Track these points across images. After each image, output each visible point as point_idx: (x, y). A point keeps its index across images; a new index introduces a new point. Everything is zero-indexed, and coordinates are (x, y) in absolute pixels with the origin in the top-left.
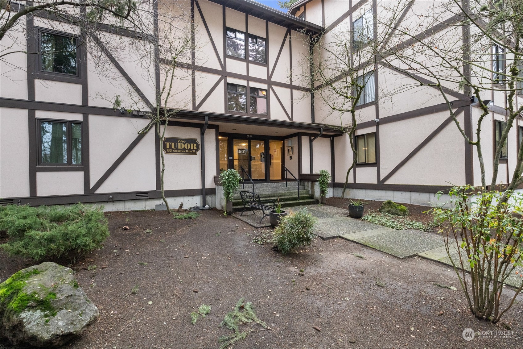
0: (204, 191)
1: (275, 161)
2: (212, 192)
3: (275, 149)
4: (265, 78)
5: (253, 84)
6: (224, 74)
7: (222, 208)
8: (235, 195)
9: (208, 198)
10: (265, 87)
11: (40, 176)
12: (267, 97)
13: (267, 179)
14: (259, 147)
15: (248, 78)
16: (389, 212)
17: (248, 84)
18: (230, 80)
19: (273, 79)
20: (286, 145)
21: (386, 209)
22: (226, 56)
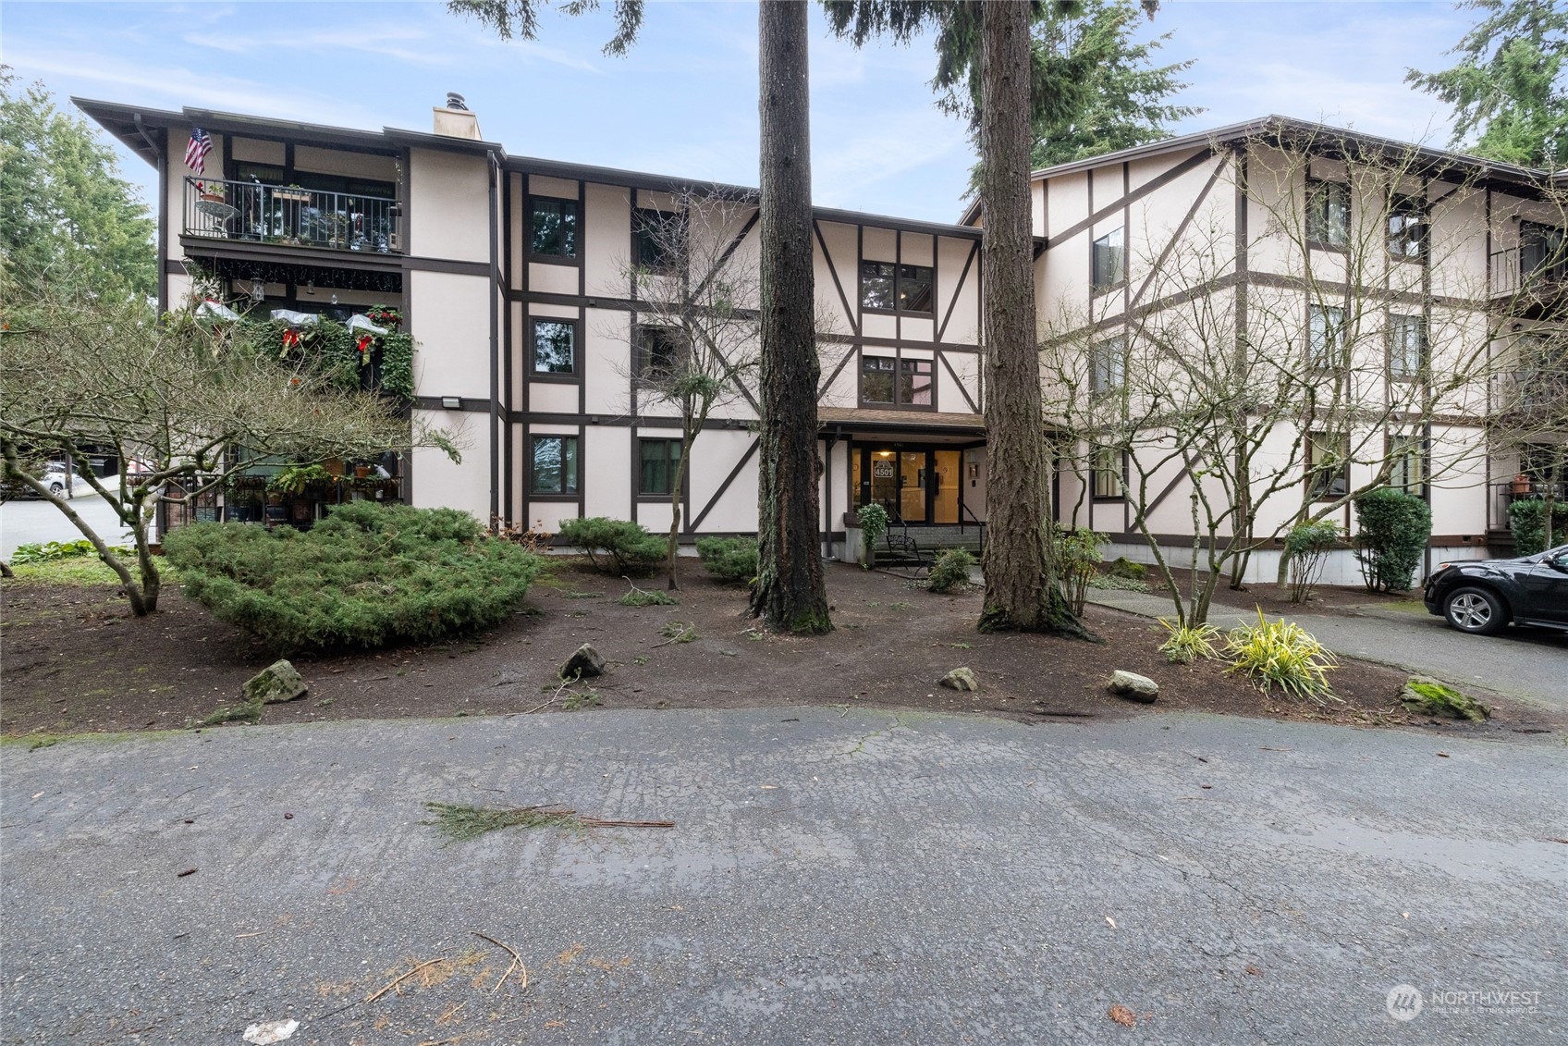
0: (829, 537)
1: (946, 487)
2: (840, 537)
3: (948, 466)
4: (930, 339)
5: (907, 353)
6: (858, 341)
7: (858, 560)
8: (879, 543)
9: (835, 547)
10: (929, 355)
11: (640, 506)
12: (934, 374)
13: (929, 520)
14: (915, 462)
15: (898, 343)
16: (1119, 574)
17: (898, 353)
18: (868, 351)
19: (944, 340)
20: (966, 460)
21: (1116, 571)
22: (862, 309)
